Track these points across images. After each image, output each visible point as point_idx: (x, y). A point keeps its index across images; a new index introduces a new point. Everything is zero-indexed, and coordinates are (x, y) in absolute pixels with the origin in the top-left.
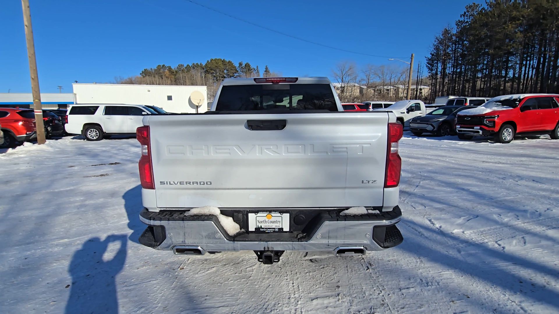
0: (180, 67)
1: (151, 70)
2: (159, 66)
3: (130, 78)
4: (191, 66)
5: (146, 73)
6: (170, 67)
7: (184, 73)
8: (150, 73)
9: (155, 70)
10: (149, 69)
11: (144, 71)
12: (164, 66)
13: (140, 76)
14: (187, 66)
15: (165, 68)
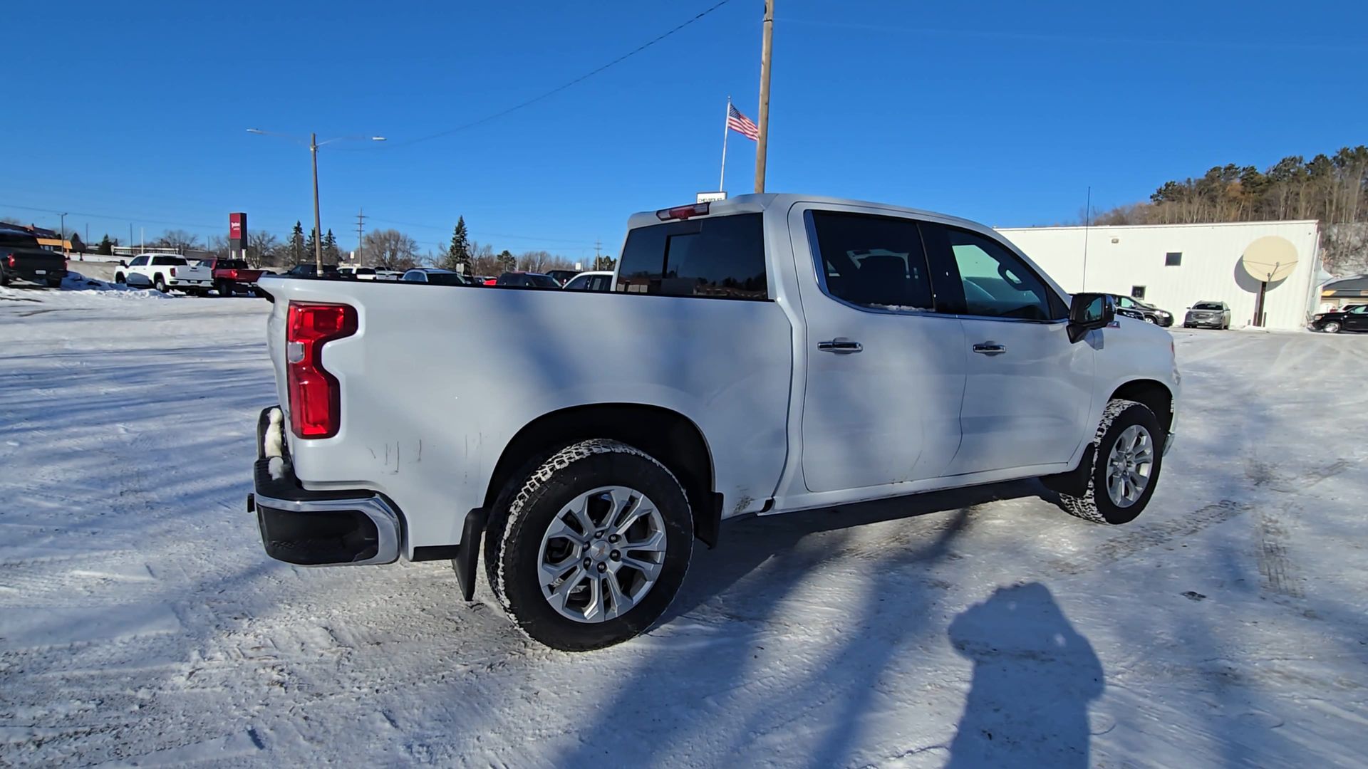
0: (1285, 165)
1: (1186, 186)
2: (1215, 169)
3: (1119, 208)
4: (1330, 158)
5: (1170, 193)
6: (1252, 168)
7: (1299, 182)
8: (1180, 192)
9: (1200, 183)
10: (1179, 178)
11: (1164, 188)
12: (1231, 167)
13: (1150, 202)
14: (1317, 159)
15: (1233, 173)
